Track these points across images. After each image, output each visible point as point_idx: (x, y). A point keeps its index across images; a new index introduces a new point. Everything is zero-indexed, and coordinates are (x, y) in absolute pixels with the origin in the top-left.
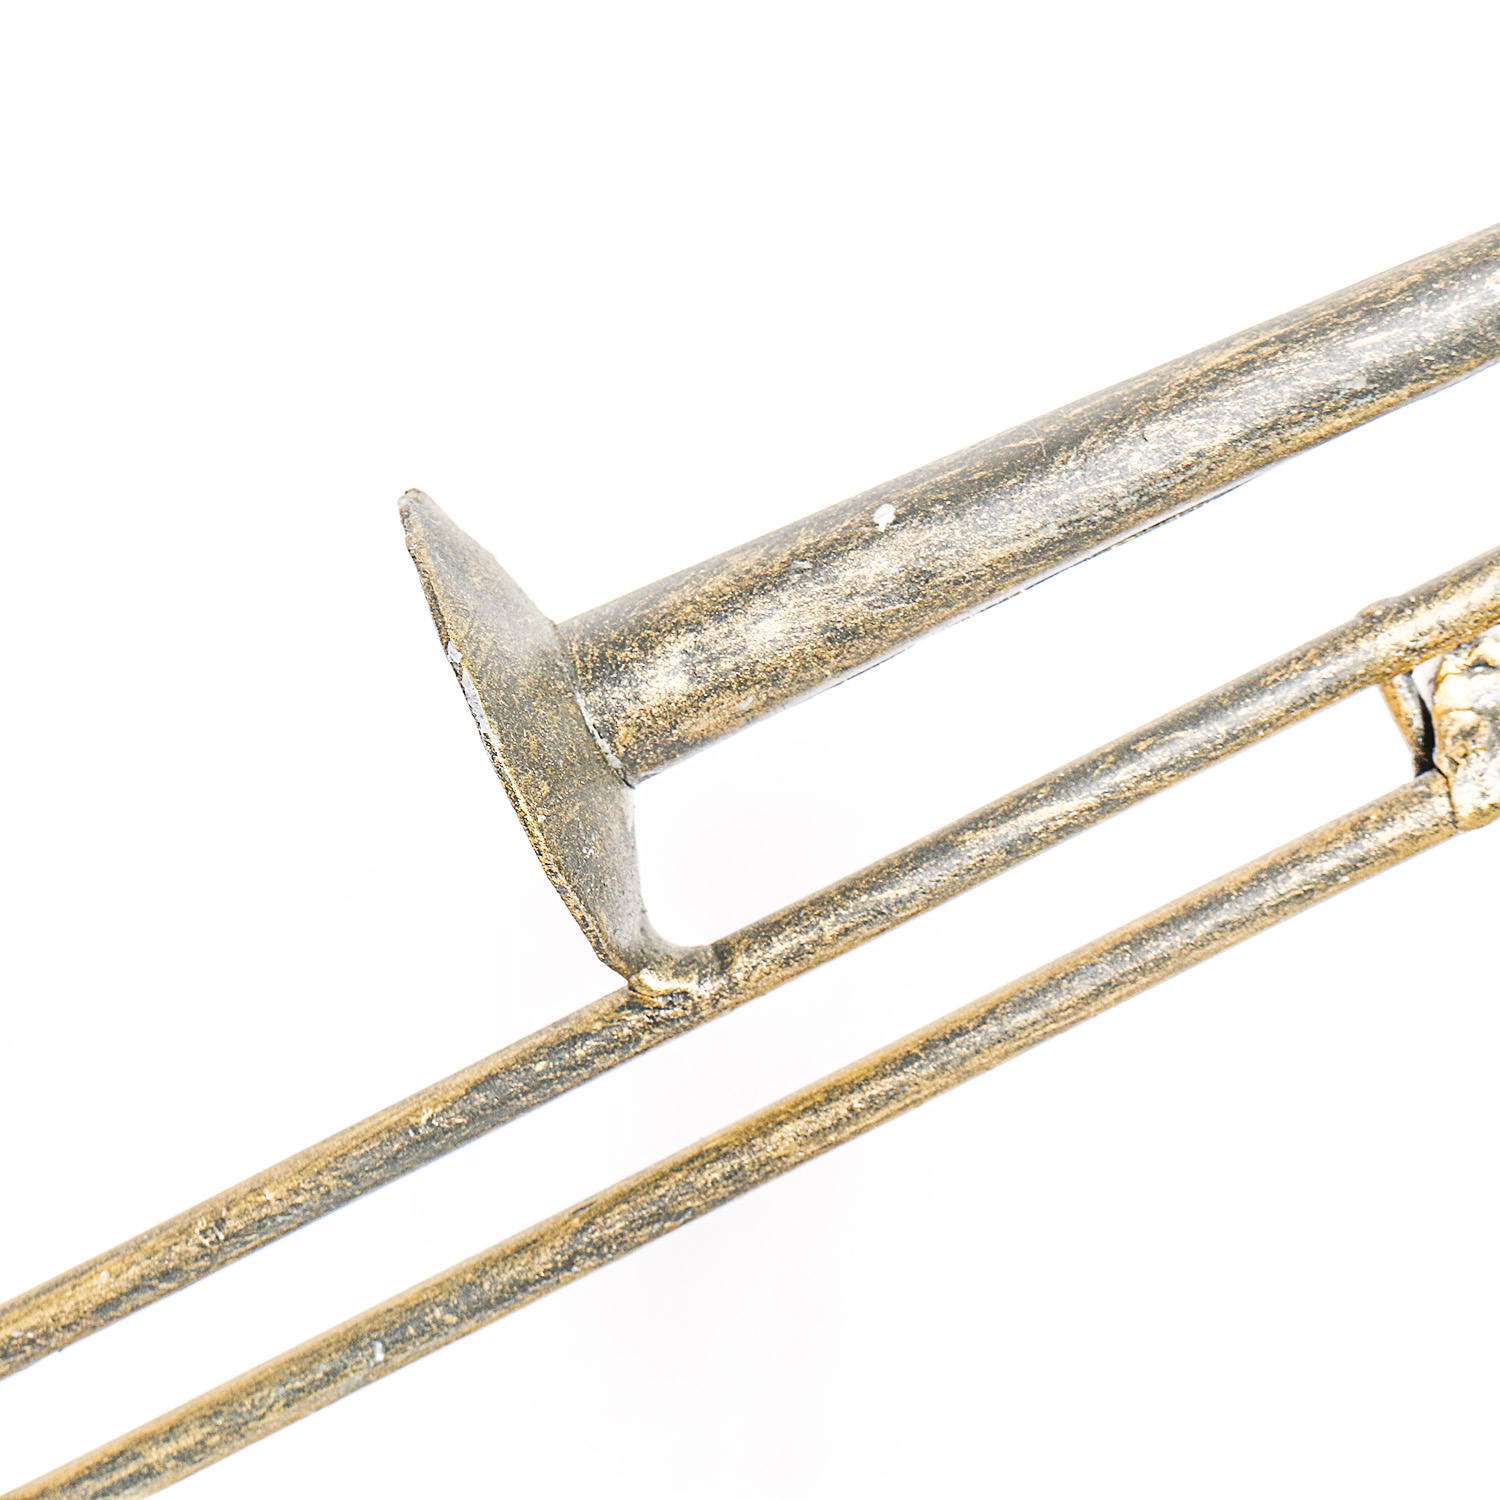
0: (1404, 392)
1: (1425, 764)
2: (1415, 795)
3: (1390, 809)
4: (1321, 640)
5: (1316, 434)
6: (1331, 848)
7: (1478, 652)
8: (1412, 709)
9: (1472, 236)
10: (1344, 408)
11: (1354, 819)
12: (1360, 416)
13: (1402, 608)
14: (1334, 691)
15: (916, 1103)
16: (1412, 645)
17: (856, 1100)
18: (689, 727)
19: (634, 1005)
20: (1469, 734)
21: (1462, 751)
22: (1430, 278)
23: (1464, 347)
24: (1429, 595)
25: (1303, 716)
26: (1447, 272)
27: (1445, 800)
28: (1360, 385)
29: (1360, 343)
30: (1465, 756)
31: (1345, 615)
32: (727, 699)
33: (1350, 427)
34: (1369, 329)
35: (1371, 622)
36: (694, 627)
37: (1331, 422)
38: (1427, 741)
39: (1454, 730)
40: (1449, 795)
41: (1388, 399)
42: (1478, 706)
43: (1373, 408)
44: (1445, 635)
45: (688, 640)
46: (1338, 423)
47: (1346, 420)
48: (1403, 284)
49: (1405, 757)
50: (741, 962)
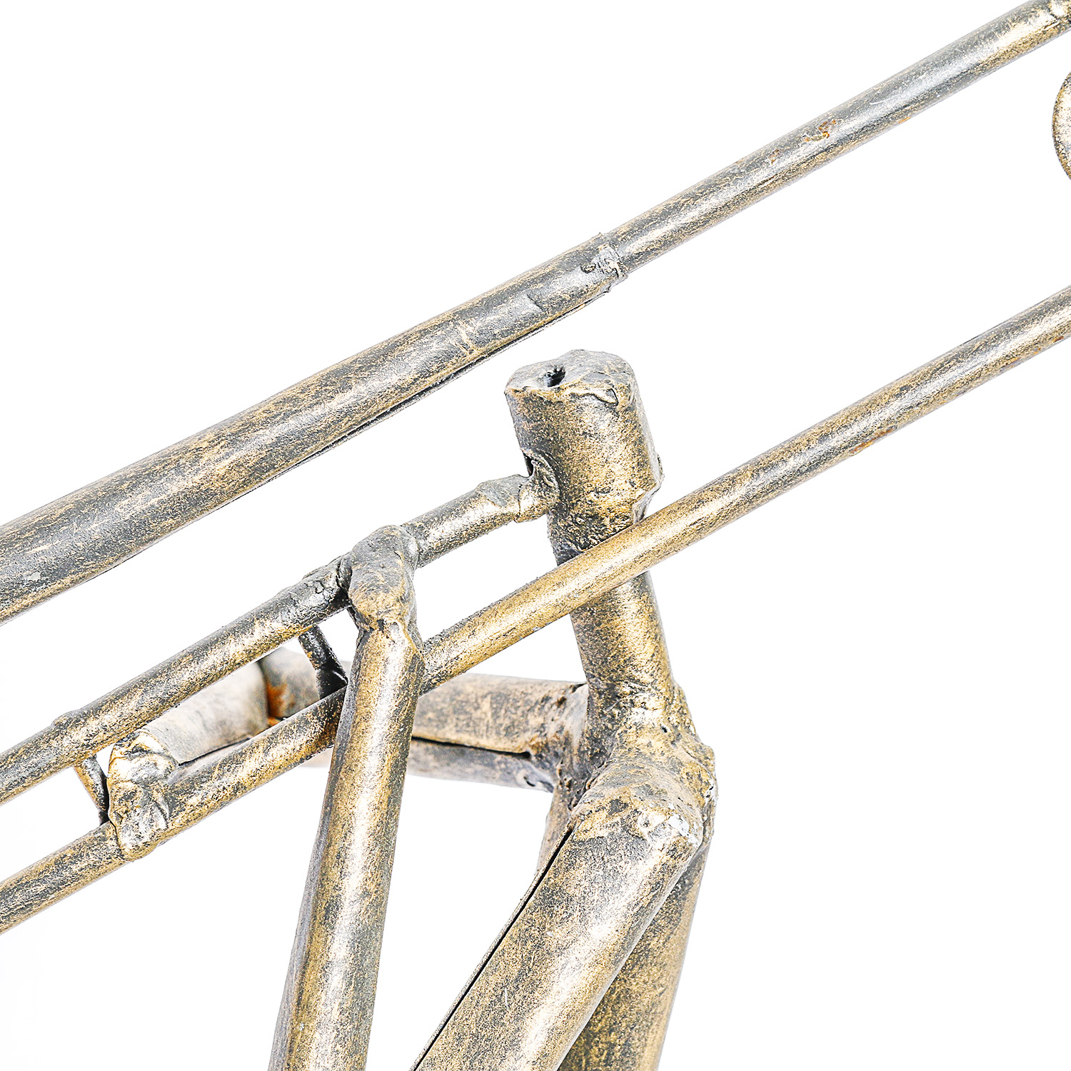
0: (67, 580)
1: (104, 818)
2: (95, 839)
3: (80, 850)
4: (29, 741)
5: (11, 610)
6: (42, 876)
7: (135, 743)
8: (97, 779)
9: (108, 477)
10: (28, 593)
11: (57, 856)
12: (39, 597)
13: (77, 720)
14: (38, 775)
16: (86, 743)
20: (129, 796)
21: (125, 809)
22: (79, 506)
23: (103, 550)
24: (96, 710)
25: (19, 792)
26: (89, 502)
27: (114, 842)
28: (36, 577)
29: (33, 551)
30: (126, 812)
31: (44, 723)
33: (35, 603)
34: (40, 542)
35: (60, 728)
37: (19, 603)
38: (105, 802)
39: (121, 795)
40: (117, 840)
41: (57, 586)
42: (135, 779)
43: (47, 592)
44: (108, 734)
46: (25, 602)
47: (30, 600)
48: (62, 511)
49: (95, 812)
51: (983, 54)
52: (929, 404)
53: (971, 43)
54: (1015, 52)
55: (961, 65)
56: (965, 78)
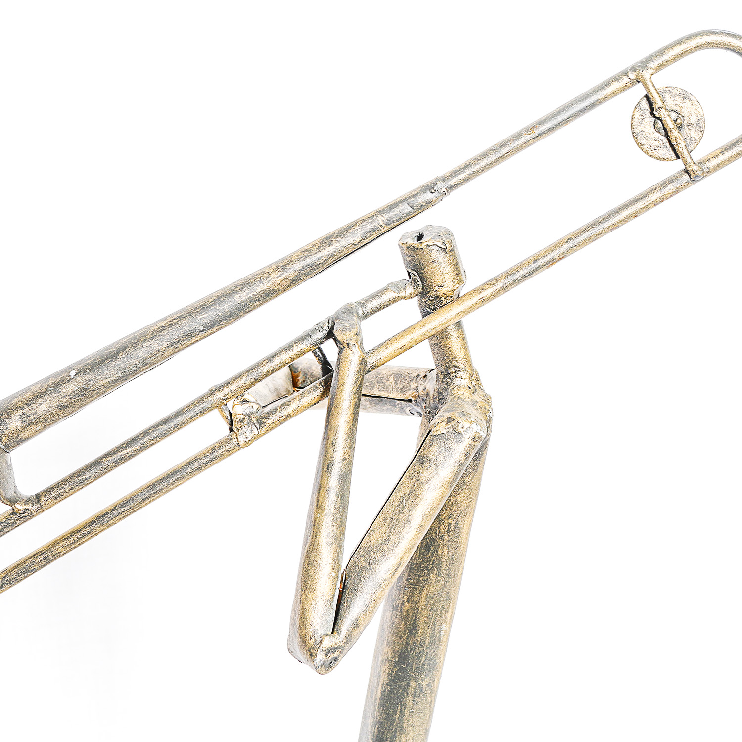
0: (214, 329)
1: (231, 430)
2: (228, 439)
3: (221, 444)
4: (199, 398)
5: (191, 343)
6: (206, 455)
7: (243, 398)
8: (228, 414)
9: (230, 285)
10: (198, 335)
11: (212, 447)
12: (203, 337)
13: (220, 388)
14: (203, 412)
15: (96, 534)
16: (223, 398)
17: (79, 535)
18: (22, 436)
19: (13, 513)
20: (242, 421)
21: (240, 426)
22: (219, 298)
23: (230, 316)
24: (227, 384)
25: (195, 420)
26: (223, 296)
27: (236, 440)
28: (202, 328)
29: (200, 317)
30: (241, 427)
31: (205, 390)
32: (33, 427)
33: (201, 339)
34: (203, 313)
35: (212, 392)
36: (22, 408)
37: (195, 339)
38: (231, 423)
39: (238, 420)
40: (237, 439)
41: (210, 332)
42: (244, 413)
43: (206, 334)
44: (233, 395)
45: (20, 412)
46: (197, 339)
47: (198, 339)
48: (212, 300)
49: (227, 427)
50: (43, 499)
51: (600, 96)
52: (580, 245)
53: (595, 91)
54: (614, 94)
55: (590, 101)
56: (592, 106)
